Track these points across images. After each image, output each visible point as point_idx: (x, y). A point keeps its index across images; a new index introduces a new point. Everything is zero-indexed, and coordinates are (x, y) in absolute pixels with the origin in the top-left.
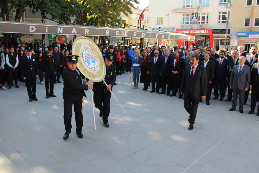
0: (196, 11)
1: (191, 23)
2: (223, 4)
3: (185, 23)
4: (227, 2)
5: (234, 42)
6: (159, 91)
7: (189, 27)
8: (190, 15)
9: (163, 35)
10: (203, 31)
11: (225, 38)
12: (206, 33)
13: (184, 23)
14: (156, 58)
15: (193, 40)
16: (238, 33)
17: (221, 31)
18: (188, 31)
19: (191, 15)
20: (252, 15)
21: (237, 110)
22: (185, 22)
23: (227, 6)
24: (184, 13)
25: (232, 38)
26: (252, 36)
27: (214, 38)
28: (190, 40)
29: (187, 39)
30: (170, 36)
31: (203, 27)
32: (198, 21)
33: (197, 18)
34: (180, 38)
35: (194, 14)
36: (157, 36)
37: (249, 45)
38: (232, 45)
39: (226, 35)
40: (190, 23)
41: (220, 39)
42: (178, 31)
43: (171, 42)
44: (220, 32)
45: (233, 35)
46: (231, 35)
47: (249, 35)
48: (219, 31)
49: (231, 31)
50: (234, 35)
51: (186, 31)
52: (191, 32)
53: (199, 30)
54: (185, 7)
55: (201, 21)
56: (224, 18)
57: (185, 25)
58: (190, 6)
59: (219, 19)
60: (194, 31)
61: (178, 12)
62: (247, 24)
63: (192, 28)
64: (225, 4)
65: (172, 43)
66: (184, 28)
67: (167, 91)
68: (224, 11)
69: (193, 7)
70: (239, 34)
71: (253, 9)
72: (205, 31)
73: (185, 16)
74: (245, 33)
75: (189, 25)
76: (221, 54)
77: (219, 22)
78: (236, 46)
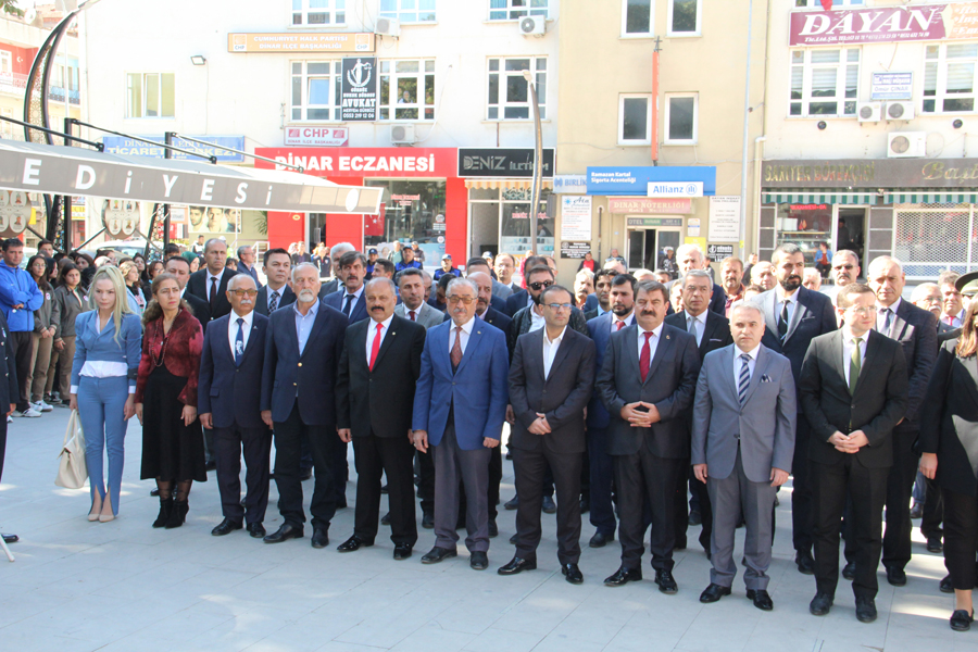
0: (370, 48)
1: (337, 117)
2: (508, 19)
3: (304, 114)
4: (527, 7)
5: (576, 223)
6: (265, 525)
7: (329, 137)
8: (333, 68)
9: (207, 182)
10: (407, 159)
11: (534, 201)
12: (427, 173)
13: (297, 115)
14: (240, 322)
15: (373, 208)
16: (593, 174)
17: (505, 164)
18: (323, 159)
19: (337, 71)
20: (655, 84)
21: (738, 596)
22: (305, 107)
23: (532, 27)
24: (297, 58)
25: (564, 198)
26: (663, 189)
27: (470, 202)
28: (357, 208)
29: (339, 204)
30: (245, 185)
31: (409, 138)
32: (379, 107)
33: (371, 88)
34: (305, 199)
35: (354, 62)
36: (169, 184)
37: (651, 233)
38: (564, 238)
39: (533, 183)
40: (332, 114)
41: (501, 201)
42: (266, 157)
43: (222, 222)
44: (498, 167)
45: (567, 183)
46: (559, 183)
47: (651, 186)
48: (496, 162)
49: (560, 163)
50: (574, 183)
51: (314, 159)
52: (344, 164)
53: (387, 153)
54: (305, 19)
55: (394, 104)
56: (517, 89)
57: (308, 127)
58: (333, 18)
59: (494, 98)
60: (360, 159)
61: (262, 47)
62: (633, 128)
63: (346, 143)
64: (521, 19)
65: (232, 227)
66: (303, 141)
67: (313, 522)
68: (517, 55)
69: (351, 22)
70: (597, 178)
71: (657, 50)
72: (422, 161)
73: (304, 74)
74: (629, 174)
75: (330, 125)
76: (615, 294)
77: (493, 113)
78: (588, 239)
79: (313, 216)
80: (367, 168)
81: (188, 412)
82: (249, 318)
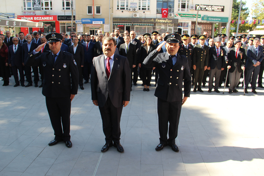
1: (33, 9)
3: (26, 9)
5: (80, 29)
6: (24, 84)
7: (32, 13)
9: (7, 21)
10: (47, 17)
11: (72, 25)
12: (51, 20)
13: (25, 9)
14: (15, 46)
15: (41, 27)
18: (31, 18)
19: (33, 0)
20: (93, 4)
22: (26, 7)
25: (78, 24)
26: (96, 23)
27: (60, 25)
28: (38, 27)
29: (34, 26)
30: (15, 22)
31: (48, 13)
32: (41, 7)
33: (40, 4)
34: (27, 25)
37: (94, 31)
38: (78, 32)
39: (72, 22)
40: (32, 9)
41: (66, 25)
42: (19, 17)
43: (12, 30)
44: (65, 19)
45: (78, 22)
46: (76, 22)
47: (93, 22)
48: (65, 18)
49: (76, 18)
50: (79, 22)
51: (29, 18)
52: (35, 18)
53: (44, 16)
55: (44, 7)
56: (68, 4)
57: (27, 12)
59: (63, 6)
60: (38, 18)
62: (90, 11)
63: (35, 15)
65: (14, 31)
66: (26, 14)
70: (83, 21)
72: (50, 18)
73: (26, 1)
74: (89, 20)
75: (32, 11)
77: (64, 9)
78: (82, 32)
79: (30, 28)
80: (40, 19)
81: (7, 64)
82: (17, 45)
